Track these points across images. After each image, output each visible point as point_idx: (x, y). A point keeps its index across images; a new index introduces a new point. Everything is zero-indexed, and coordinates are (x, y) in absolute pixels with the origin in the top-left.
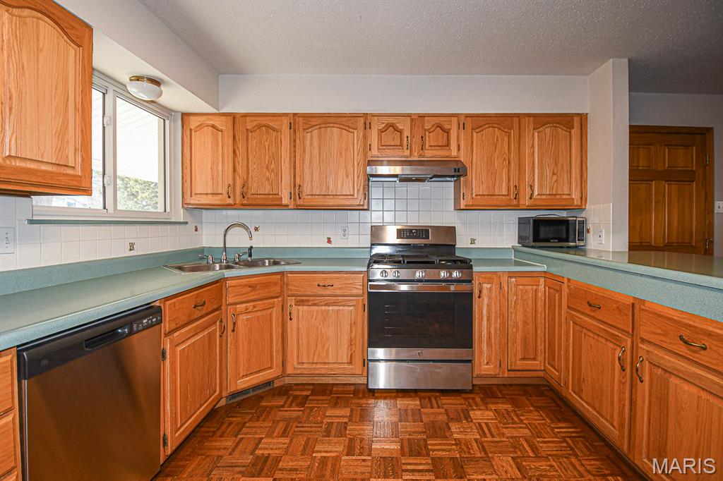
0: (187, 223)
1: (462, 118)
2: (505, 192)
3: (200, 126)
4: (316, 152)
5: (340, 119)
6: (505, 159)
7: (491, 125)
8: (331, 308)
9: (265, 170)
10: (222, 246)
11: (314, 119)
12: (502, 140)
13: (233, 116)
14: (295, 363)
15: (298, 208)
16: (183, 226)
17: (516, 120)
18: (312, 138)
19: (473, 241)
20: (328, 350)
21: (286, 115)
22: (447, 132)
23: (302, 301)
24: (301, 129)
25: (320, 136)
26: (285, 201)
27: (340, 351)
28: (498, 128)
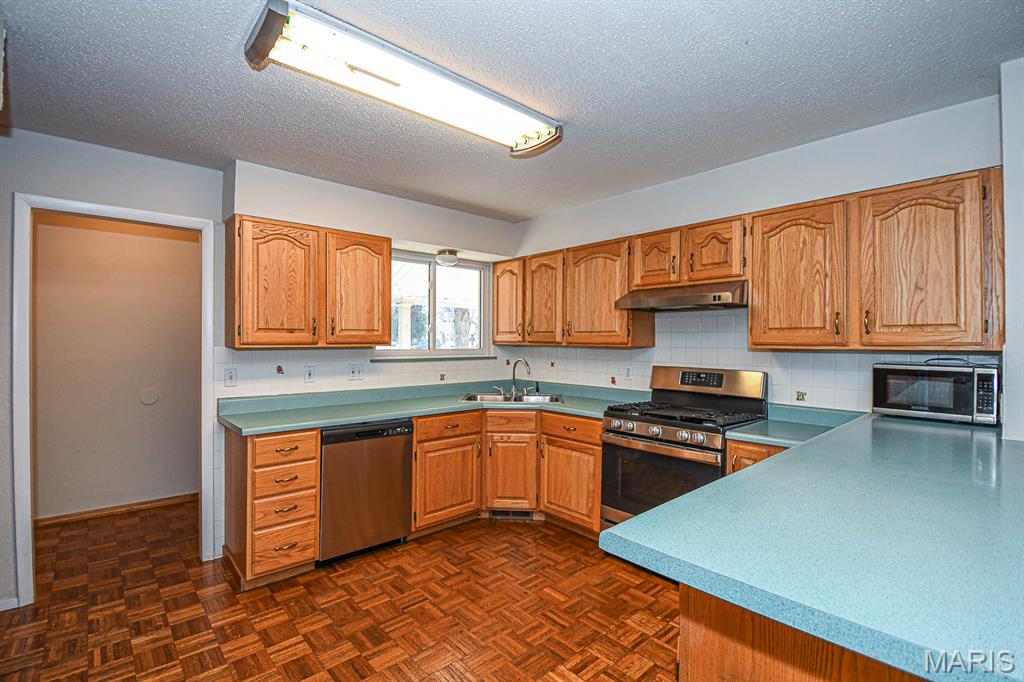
0: (496, 358)
1: (748, 220)
2: (818, 323)
3: (503, 272)
4: (583, 286)
5: (605, 248)
6: (818, 271)
7: (794, 222)
8: (574, 453)
9: (543, 308)
10: (511, 378)
11: (581, 252)
12: (813, 245)
13: (524, 260)
14: (546, 501)
15: (570, 345)
16: (494, 361)
17: (838, 208)
18: (579, 273)
19: (801, 396)
20: (570, 496)
21: (560, 251)
22: (726, 242)
23: (553, 441)
24: (571, 264)
25: (586, 267)
26: (558, 338)
27: (581, 501)
28: (806, 225)
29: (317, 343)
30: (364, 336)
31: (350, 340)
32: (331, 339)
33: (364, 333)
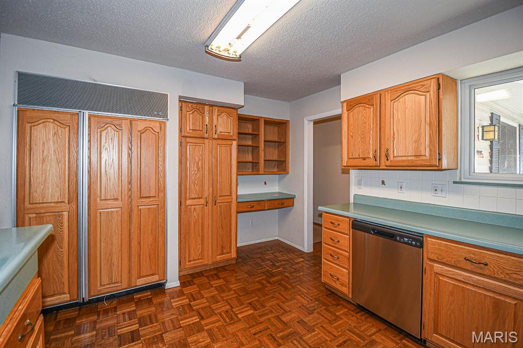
29: (379, 167)
30: (413, 161)
31: (400, 164)
32: (388, 163)
33: (413, 158)
